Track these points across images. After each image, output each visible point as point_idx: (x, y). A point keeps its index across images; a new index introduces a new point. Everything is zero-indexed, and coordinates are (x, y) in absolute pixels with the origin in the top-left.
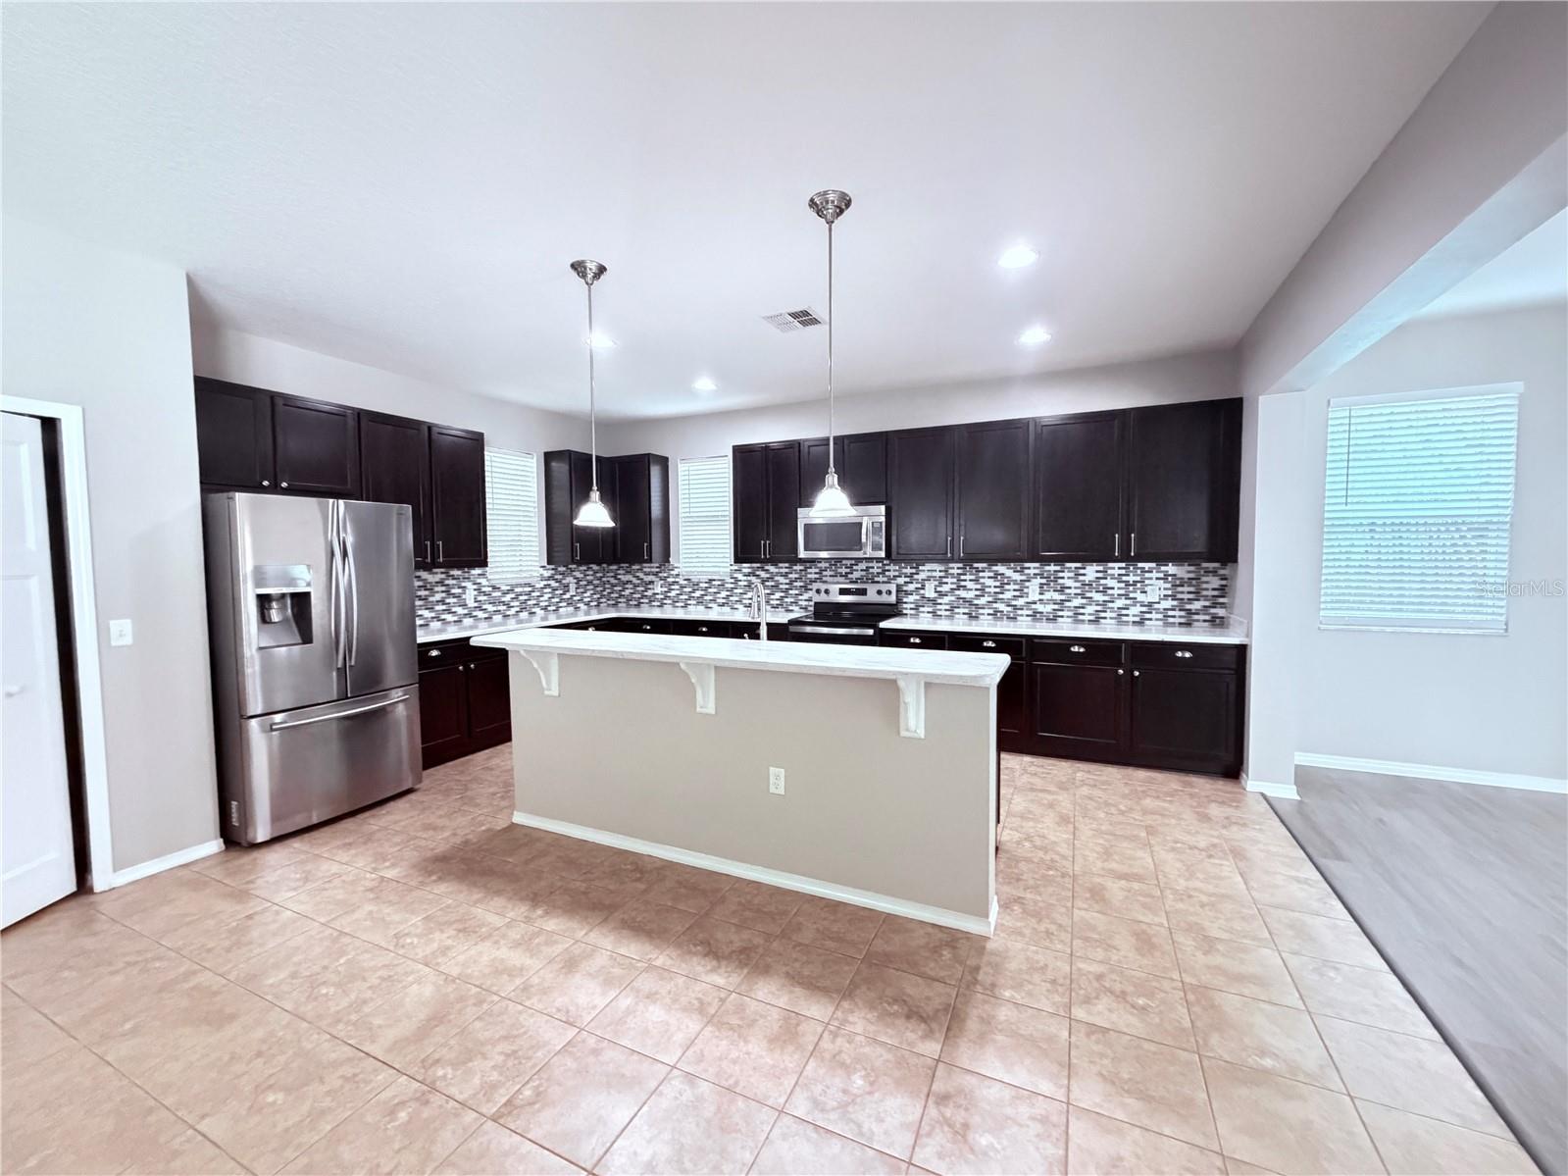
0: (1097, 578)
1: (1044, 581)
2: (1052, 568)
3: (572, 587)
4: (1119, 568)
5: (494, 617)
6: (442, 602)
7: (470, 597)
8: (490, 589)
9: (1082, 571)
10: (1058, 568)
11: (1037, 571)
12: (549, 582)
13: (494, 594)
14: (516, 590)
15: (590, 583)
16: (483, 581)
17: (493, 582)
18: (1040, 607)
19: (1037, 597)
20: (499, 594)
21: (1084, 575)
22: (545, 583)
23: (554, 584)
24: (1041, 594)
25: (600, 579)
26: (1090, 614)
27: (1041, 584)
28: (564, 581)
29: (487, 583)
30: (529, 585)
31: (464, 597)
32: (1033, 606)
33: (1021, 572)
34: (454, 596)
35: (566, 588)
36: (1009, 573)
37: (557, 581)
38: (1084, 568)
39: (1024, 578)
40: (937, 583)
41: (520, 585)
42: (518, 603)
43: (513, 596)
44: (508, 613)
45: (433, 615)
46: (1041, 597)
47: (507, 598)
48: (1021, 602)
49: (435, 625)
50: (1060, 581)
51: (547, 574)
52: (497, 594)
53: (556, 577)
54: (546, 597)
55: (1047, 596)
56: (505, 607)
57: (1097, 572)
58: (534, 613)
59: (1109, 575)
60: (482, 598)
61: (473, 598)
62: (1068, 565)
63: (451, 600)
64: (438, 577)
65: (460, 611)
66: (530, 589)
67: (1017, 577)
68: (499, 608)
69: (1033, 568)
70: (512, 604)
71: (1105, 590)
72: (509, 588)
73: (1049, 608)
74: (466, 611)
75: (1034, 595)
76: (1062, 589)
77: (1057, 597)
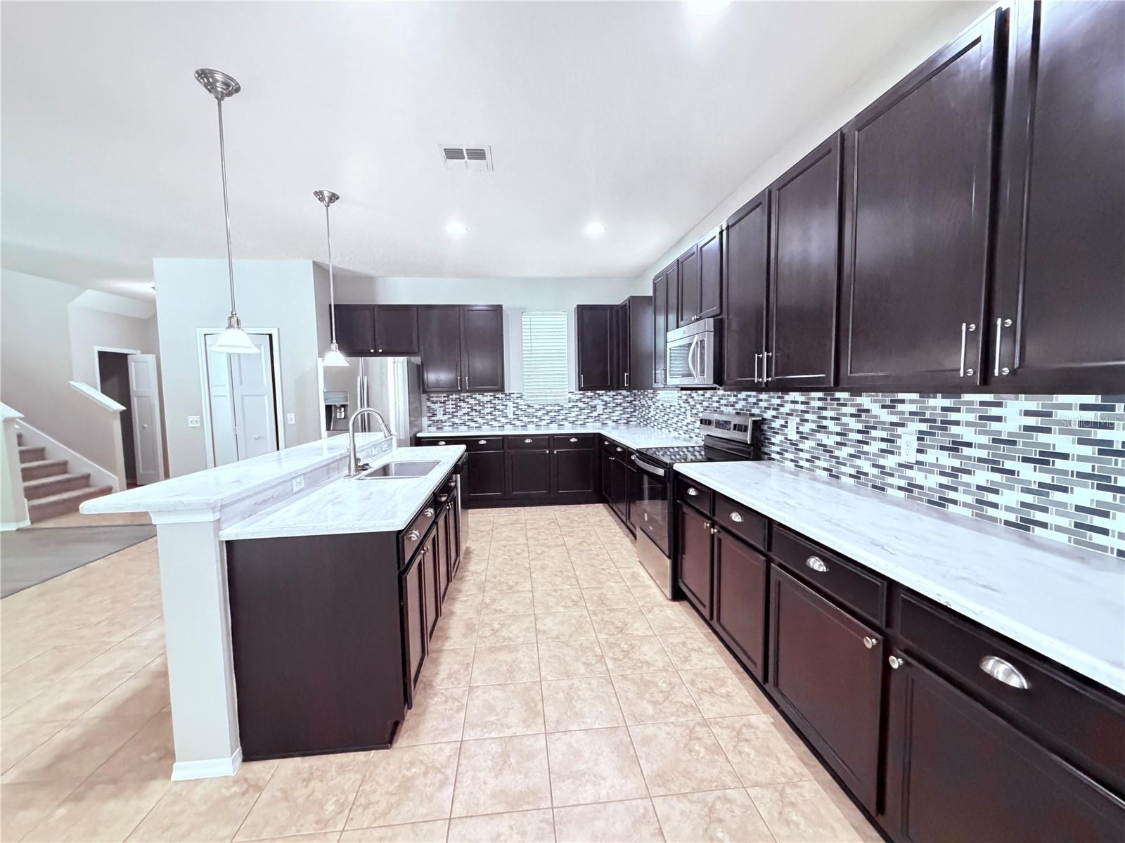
0: (1027, 428)
1: (924, 427)
2: (939, 402)
3: (600, 409)
4: (1084, 407)
5: (528, 426)
6: (491, 413)
7: (510, 411)
8: (526, 407)
9: (994, 411)
10: (947, 403)
11: (913, 408)
12: (577, 404)
13: (528, 410)
14: (547, 408)
15: (618, 405)
16: (521, 402)
17: (528, 403)
18: (918, 477)
19: (912, 457)
20: (534, 410)
21: (999, 419)
22: (574, 404)
23: (581, 405)
24: (919, 451)
25: (631, 402)
26: (1008, 509)
27: (920, 432)
28: (591, 403)
29: (524, 403)
30: (559, 405)
31: (505, 411)
32: (909, 473)
33: (890, 407)
34: (499, 410)
35: (594, 408)
36: (875, 409)
37: (584, 403)
38: (999, 405)
39: (895, 419)
40: (798, 420)
41: (551, 405)
42: (548, 418)
43: (545, 412)
44: (540, 424)
45: (485, 421)
46: (921, 457)
47: (540, 413)
48: (890, 462)
49: (486, 427)
50: (954, 429)
51: (574, 398)
52: (531, 410)
53: (583, 400)
54: (573, 414)
55: (930, 456)
56: (538, 420)
57: (1028, 413)
58: (563, 425)
59: (1059, 422)
60: (519, 412)
61: (512, 412)
62: (967, 397)
63: (497, 413)
64: (488, 398)
65: (503, 420)
66: (559, 408)
67: (886, 416)
68: (532, 420)
69: (910, 401)
70: (543, 418)
71: (1044, 459)
72: (541, 407)
73: (931, 481)
74: (507, 421)
75: (909, 455)
76: (955, 447)
77: (948, 461)
